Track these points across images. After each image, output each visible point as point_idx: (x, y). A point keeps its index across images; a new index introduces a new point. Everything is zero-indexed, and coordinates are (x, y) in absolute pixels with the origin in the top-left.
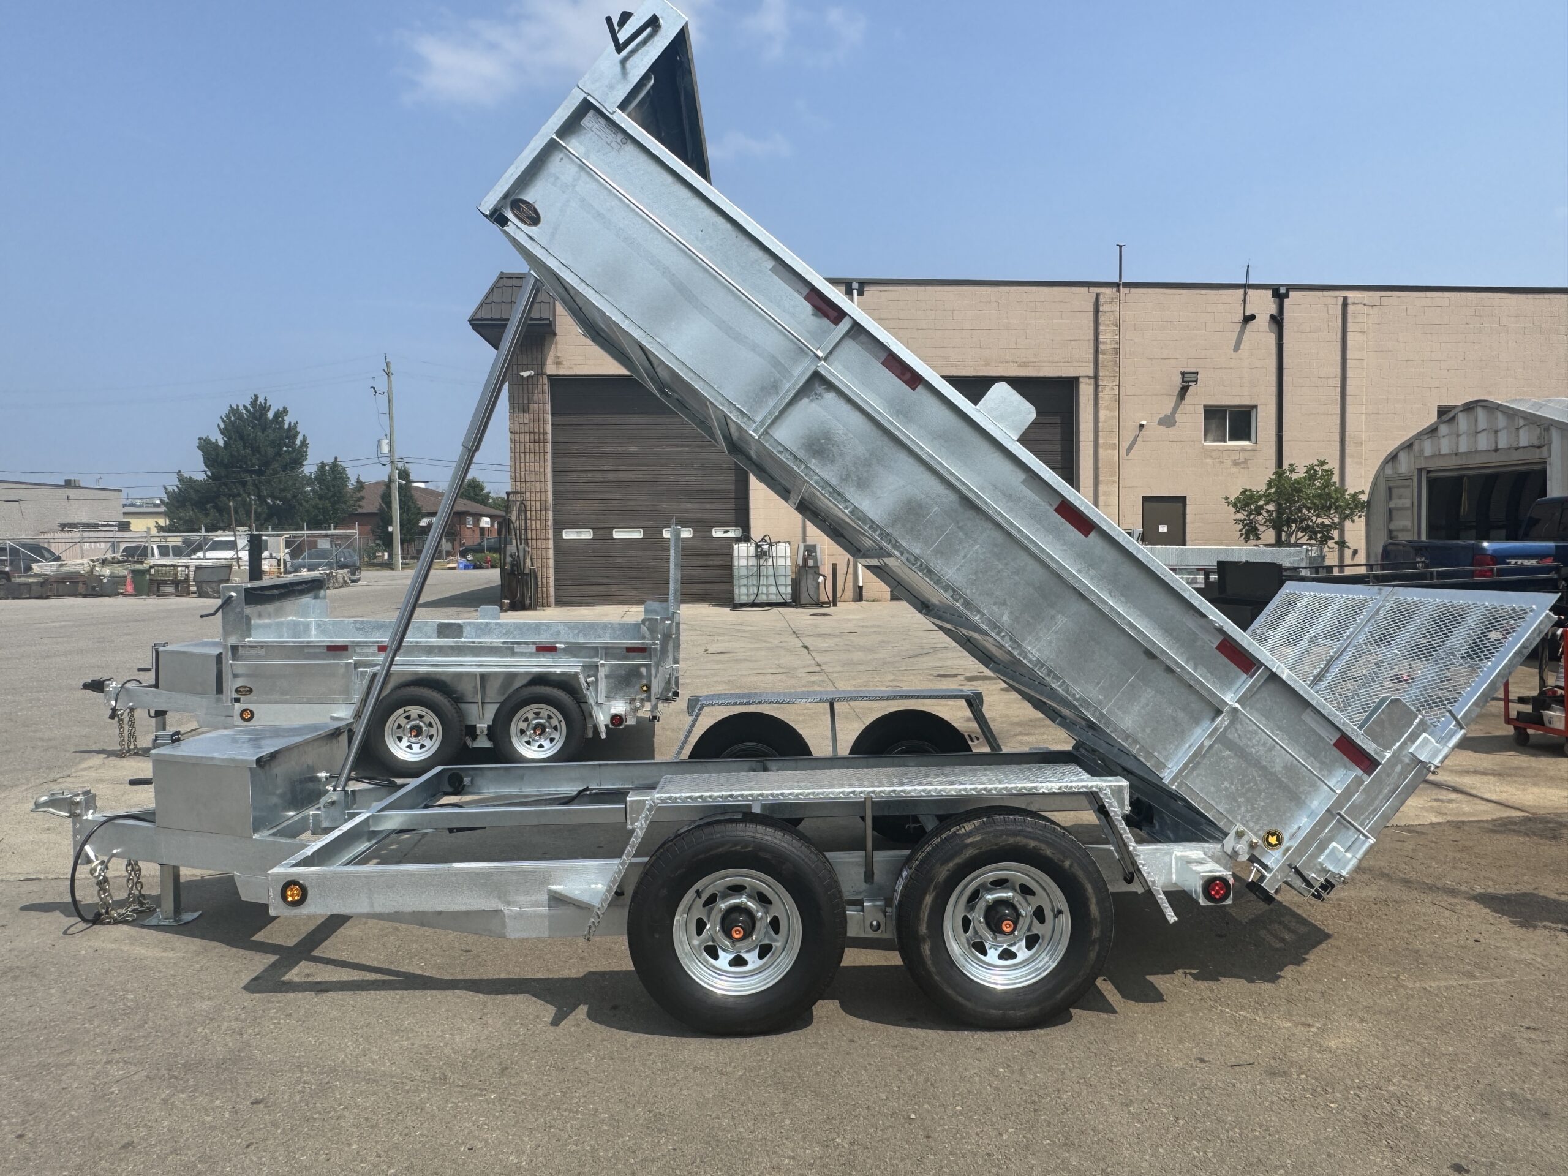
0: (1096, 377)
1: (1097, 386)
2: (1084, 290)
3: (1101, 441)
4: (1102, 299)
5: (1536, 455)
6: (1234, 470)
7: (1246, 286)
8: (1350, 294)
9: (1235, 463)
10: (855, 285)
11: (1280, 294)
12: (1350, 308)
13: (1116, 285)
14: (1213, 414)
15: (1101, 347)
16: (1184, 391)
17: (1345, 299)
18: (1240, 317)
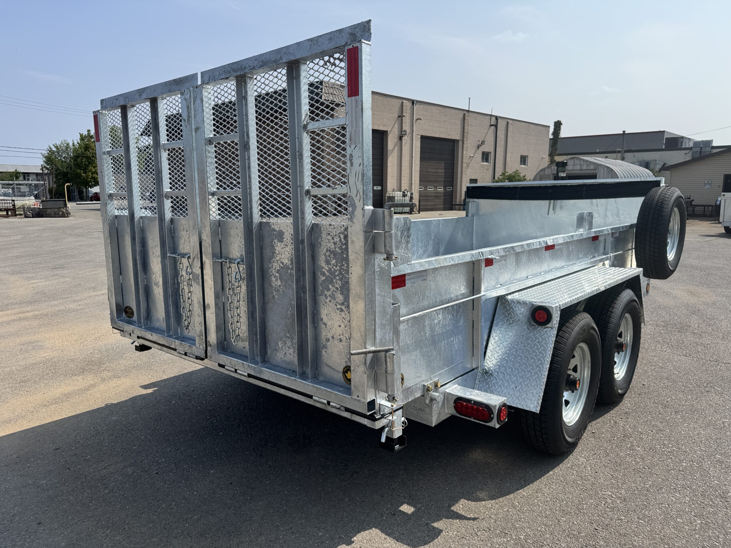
0: (463, 140)
1: (463, 143)
2: (461, 111)
3: (464, 161)
4: (466, 115)
5: (594, 172)
6: (486, 171)
7: (491, 115)
8: (510, 121)
9: (487, 170)
10: (415, 102)
11: (497, 118)
12: (509, 125)
13: (468, 111)
14: (483, 153)
15: (466, 131)
16: (479, 147)
17: (508, 122)
18: (489, 125)
